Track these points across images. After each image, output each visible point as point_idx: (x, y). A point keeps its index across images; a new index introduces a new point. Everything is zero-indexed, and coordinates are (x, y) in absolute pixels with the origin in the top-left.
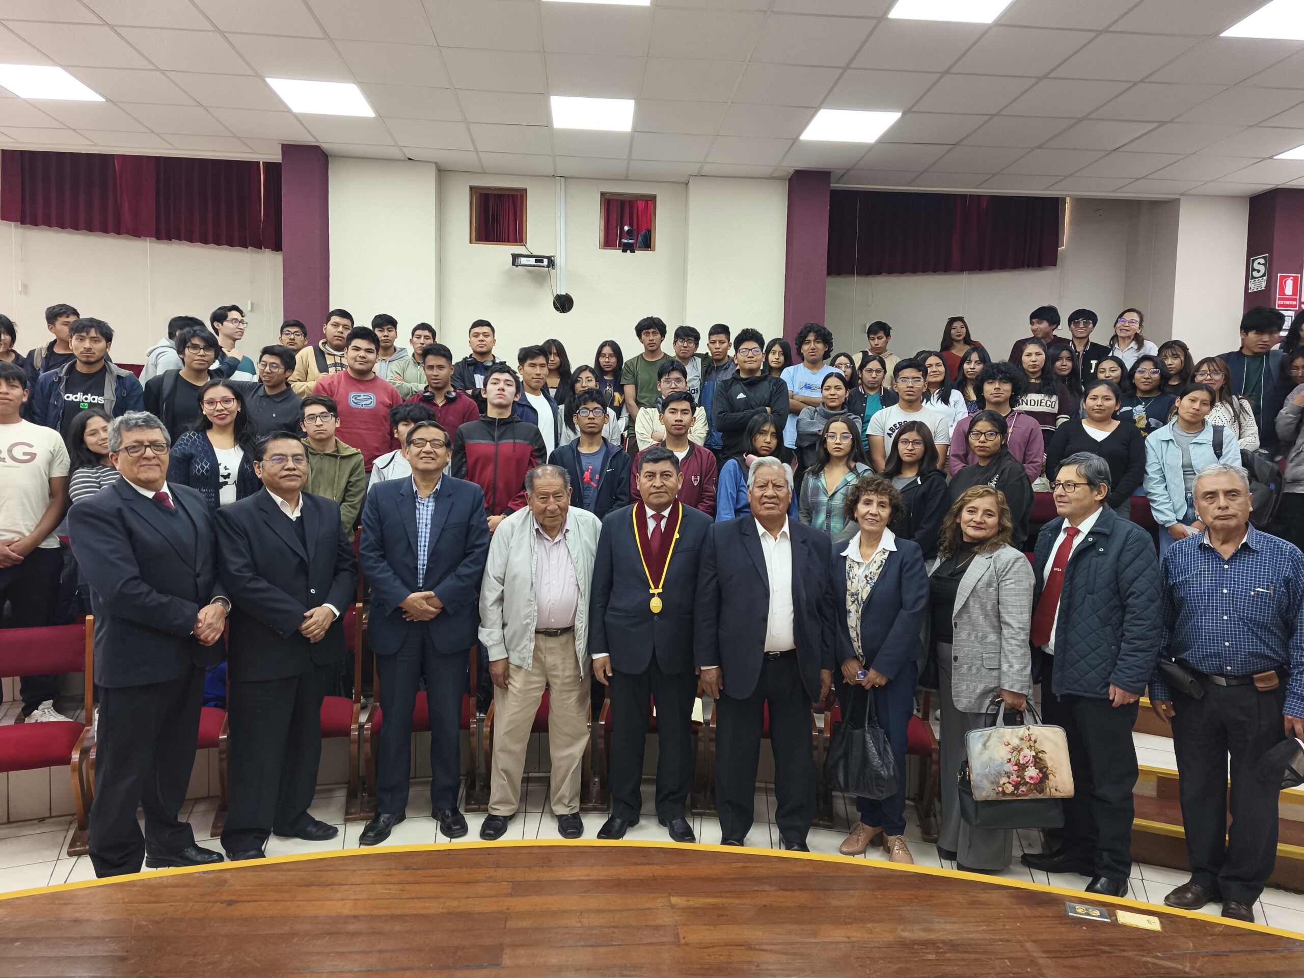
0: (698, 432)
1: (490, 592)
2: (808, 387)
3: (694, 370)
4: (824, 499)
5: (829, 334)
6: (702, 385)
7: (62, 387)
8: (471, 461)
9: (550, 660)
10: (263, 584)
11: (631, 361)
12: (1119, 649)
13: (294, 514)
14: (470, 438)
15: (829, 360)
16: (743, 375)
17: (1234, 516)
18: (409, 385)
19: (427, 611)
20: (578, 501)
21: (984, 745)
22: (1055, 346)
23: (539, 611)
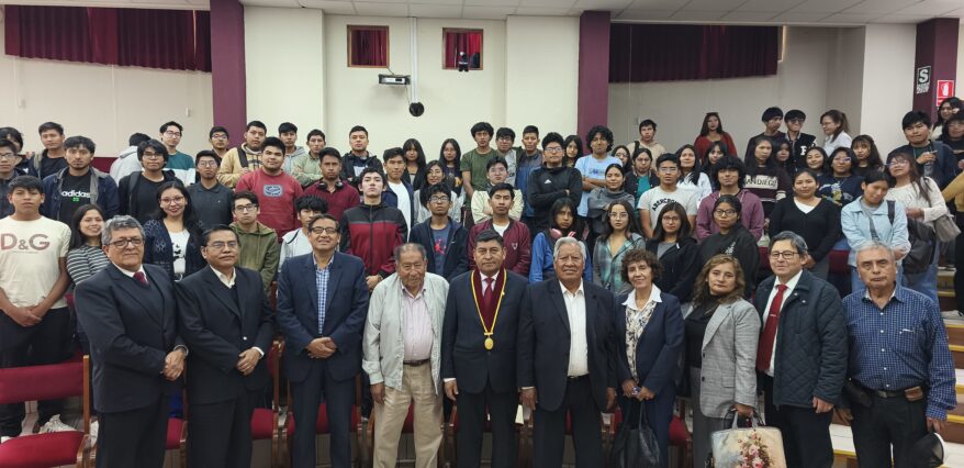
0: (517, 209)
1: (371, 335)
2: (596, 172)
3: (511, 159)
4: (609, 260)
5: (611, 133)
6: (518, 170)
7: (60, 186)
8: (353, 237)
9: (414, 383)
10: (210, 335)
11: (468, 154)
12: (819, 371)
13: (229, 283)
14: (353, 220)
15: (611, 152)
16: (549, 166)
17: (885, 278)
18: (307, 176)
19: (325, 352)
20: (431, 269)
21: (724, 442)
22: (777, 139)
23: (405, 348)
